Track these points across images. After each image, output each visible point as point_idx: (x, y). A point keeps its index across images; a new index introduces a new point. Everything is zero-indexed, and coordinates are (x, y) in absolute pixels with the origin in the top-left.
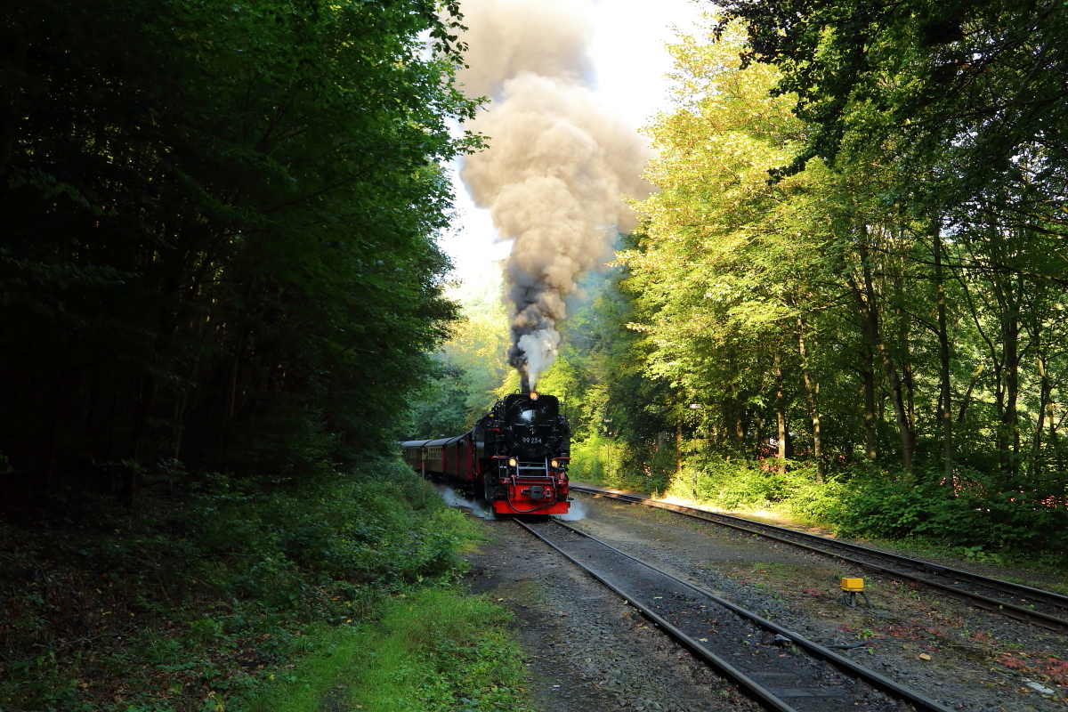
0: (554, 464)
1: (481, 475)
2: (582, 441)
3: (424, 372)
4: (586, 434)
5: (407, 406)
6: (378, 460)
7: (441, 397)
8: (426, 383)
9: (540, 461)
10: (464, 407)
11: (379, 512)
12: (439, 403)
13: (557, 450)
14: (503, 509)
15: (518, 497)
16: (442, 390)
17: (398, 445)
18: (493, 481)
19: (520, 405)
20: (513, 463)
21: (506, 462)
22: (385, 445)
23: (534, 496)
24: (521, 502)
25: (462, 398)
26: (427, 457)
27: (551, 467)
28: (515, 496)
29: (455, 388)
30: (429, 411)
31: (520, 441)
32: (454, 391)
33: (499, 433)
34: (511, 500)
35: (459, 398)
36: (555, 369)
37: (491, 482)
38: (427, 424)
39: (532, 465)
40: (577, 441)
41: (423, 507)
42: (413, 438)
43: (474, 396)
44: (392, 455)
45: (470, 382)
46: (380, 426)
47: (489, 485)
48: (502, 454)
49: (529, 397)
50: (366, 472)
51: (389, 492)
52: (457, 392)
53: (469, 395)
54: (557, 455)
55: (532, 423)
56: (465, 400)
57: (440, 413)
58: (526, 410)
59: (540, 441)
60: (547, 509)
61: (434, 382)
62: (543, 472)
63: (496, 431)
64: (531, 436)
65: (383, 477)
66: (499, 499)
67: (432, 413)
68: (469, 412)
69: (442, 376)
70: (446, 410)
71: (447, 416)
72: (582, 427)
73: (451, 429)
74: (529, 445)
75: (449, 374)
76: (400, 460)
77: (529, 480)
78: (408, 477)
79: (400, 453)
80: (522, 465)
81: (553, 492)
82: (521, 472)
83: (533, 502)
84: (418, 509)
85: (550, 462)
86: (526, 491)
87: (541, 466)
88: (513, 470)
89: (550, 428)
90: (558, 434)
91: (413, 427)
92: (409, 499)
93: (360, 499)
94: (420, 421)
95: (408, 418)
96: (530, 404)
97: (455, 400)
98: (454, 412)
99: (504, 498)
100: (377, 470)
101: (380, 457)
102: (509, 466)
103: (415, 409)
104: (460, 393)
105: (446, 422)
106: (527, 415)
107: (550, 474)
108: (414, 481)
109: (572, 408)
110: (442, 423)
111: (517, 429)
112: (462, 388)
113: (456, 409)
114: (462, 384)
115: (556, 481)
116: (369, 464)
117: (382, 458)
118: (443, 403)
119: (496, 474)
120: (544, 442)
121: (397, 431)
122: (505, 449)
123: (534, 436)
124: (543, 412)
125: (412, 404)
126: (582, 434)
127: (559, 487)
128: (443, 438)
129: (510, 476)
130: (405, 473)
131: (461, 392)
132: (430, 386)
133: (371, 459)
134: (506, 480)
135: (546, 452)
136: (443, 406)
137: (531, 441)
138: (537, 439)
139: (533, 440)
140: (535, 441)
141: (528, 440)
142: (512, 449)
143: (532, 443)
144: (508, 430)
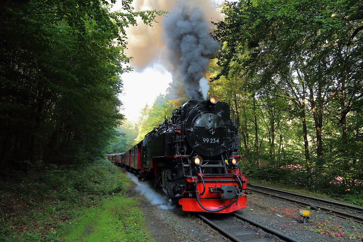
3: (114, 134)
5: (109, 144)
7: (119, 141)
8: (115, 137)
11: (101, 175)
12: (118, 143)
16: (119, 139)
17: (106, 155)
22: (102, 155)
25: (125, 142)
31: (200, 141)
38: (115, 149)
43: (129, 141)
44: (104, 158)
45: (127, 137)
46: (101, 150)
50: (97, 163)
51: (104, 169)
56: (126, 142)
57: (119, 146)
59: (218, 141)
61: (117, 137)
64: (210, 137)
65: (102, 165)
67: (116, 146)
68: (127, 145)
69: (119, 135)
73: (122, 150)
74: (209, 145)
75: (121, 135)
76: (107, 159)
84: (113, 173)
90: (231, 135)
91: (111, 150)
92: (110, 171)
93: (96, 171)
94: (113, 148)
95: (109, 147)
97: (123, 142)
98: (123, 146)
100: (100, 162)
101: (101, 159)
103: (111, 145)
104: (124, 140)
105: (120, 148)
108: (111, 166)
114: (125, 138)
116: (98, 161)
117: (102, 159)
120: (221, 142)
121: (106, 151)
123: (213, 136)
125: (110, 143)
130: (108, 163)
133: (99, 159)
135: (222, 151)
136: (120, 144)
137: (210, 141)
138: (215, 139)
139: (212, 140)
140: (213, 141)
141: (207, 140)
142: (193, 148)
143: (211, 142)
144: (189, 130)
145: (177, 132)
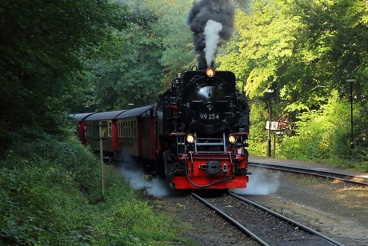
0: (232, 139)
1: (161, 153)
2: (317, 108)
3: (100, 21)
4: (322, 99)
5: (79, 67)
6: (43, 138)
7: (127, 53)
8: (103, 34)
9: (218, 136)
10: (159, 66)
11: (38, 207)
12: (125, 61)
13: (235, 126)
14: (181, 185)
15: (196, 172)
16: (129, 43)
17: (69, 119)
18: (172, 158)
19: (197, 82)
20: (190, 139)
21: (184, 138)
22: (51, 119)
23: (211, 171)
24: (199, 177)
25: (156, 54)
26: (106, 133)
27: (228, 142)
28: (192, 170)
29: (147, 41)
30: (112, 73)
31: (198, 118)
32: (144, 44)
33: (177, 110)
34: (189, 175)
35: (152, 54)
36: (280, 12)
37: (170, 159)
38: (110, 89)
39: (210, 141)
40: (310, 109)
41: (103, 200)
42: (92, 109)
43: (172, 51)
44: (61, 132)
45: (167, 33)
46: (45, 94)
47: (169, 162)
48: (180, 131)
49: (205, 74)
50: (26, 155)
51: (54, 180)
52: (149, 46)
53: (165, 49)
54: (234, 130)
55: (210, 100)
56: (160, 57)
57: (127, 75)
58: (203, 86)
59: (217, 117)
60: (225, 183)
61: (115, 33)
62: (222, 148)
63: (174, 109)
64: (208, 112)
65: (47, 162)
66: (177, 174)
67: (117, 75)
68: (166, 72)
69: (125, 25)
70: (135, 71)
71: (137, 79)
72: (317, 90)
73: (142, 96)
74: (207, 121)
75: (134, 21)
76: (73, 138)
77: (207, 155)
78: (82, 162)
79: (73, 130)
80: (200, 141)
81: (231, 167)
82: (199, 148)
83: (211, 177)
84: (97, 202)
85: (227, 138)
86: (204, 167)
87: (219, 141)
88: (191, 146)
89: (227, 104)
90: (235, 110)
91: (91, 94)
92: (85, 189)
93: (13, 191)
94: (100, 86)
95: (83, 83)
96: (207, 81)
97: (147, 57)
98: (146, 73)
99: (182, 174)
100: (41, 152)
101: (45, 134)
102: (187, 143)
103: (90, 70)
104: (153, 47)
105: (135, 86)
106: (204, 91)
107: (228, 150)
108: (90, 166)
109: (303, 65)
110: (130, 88)
111: (193, 105)
112: (155, 41)
113: (149, 69)
114: (156, 36)
115: (234, 156)
116: (30, 145)
117: (49, 137)
118: (131, 61)
119: (175, 150)
120: (222, 117)
121: (67, 100)
122: (184, 125)
123: (211, 112)
124: (220, 88)
125: (87, 63)
126: (317, 99)
127: (237, 162)
128: (131, 108)
129: (187, 153)
130: (78, 156)
131: (154, 45)
132: (109, 38)
133: (32, 137)
134: (184, 156)
135: (223, 128)
136: (131, 65)
137: (208, 117)
138: (214, 115)
139: (210, 116)
140: (212, 117)
141: (205, 116)
142: (190, 125)
143: (209, 119)
144: (185, 106)
145: (173, 107)
